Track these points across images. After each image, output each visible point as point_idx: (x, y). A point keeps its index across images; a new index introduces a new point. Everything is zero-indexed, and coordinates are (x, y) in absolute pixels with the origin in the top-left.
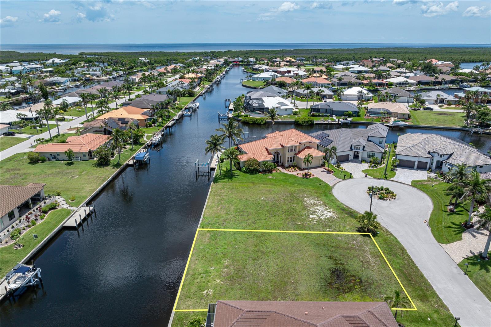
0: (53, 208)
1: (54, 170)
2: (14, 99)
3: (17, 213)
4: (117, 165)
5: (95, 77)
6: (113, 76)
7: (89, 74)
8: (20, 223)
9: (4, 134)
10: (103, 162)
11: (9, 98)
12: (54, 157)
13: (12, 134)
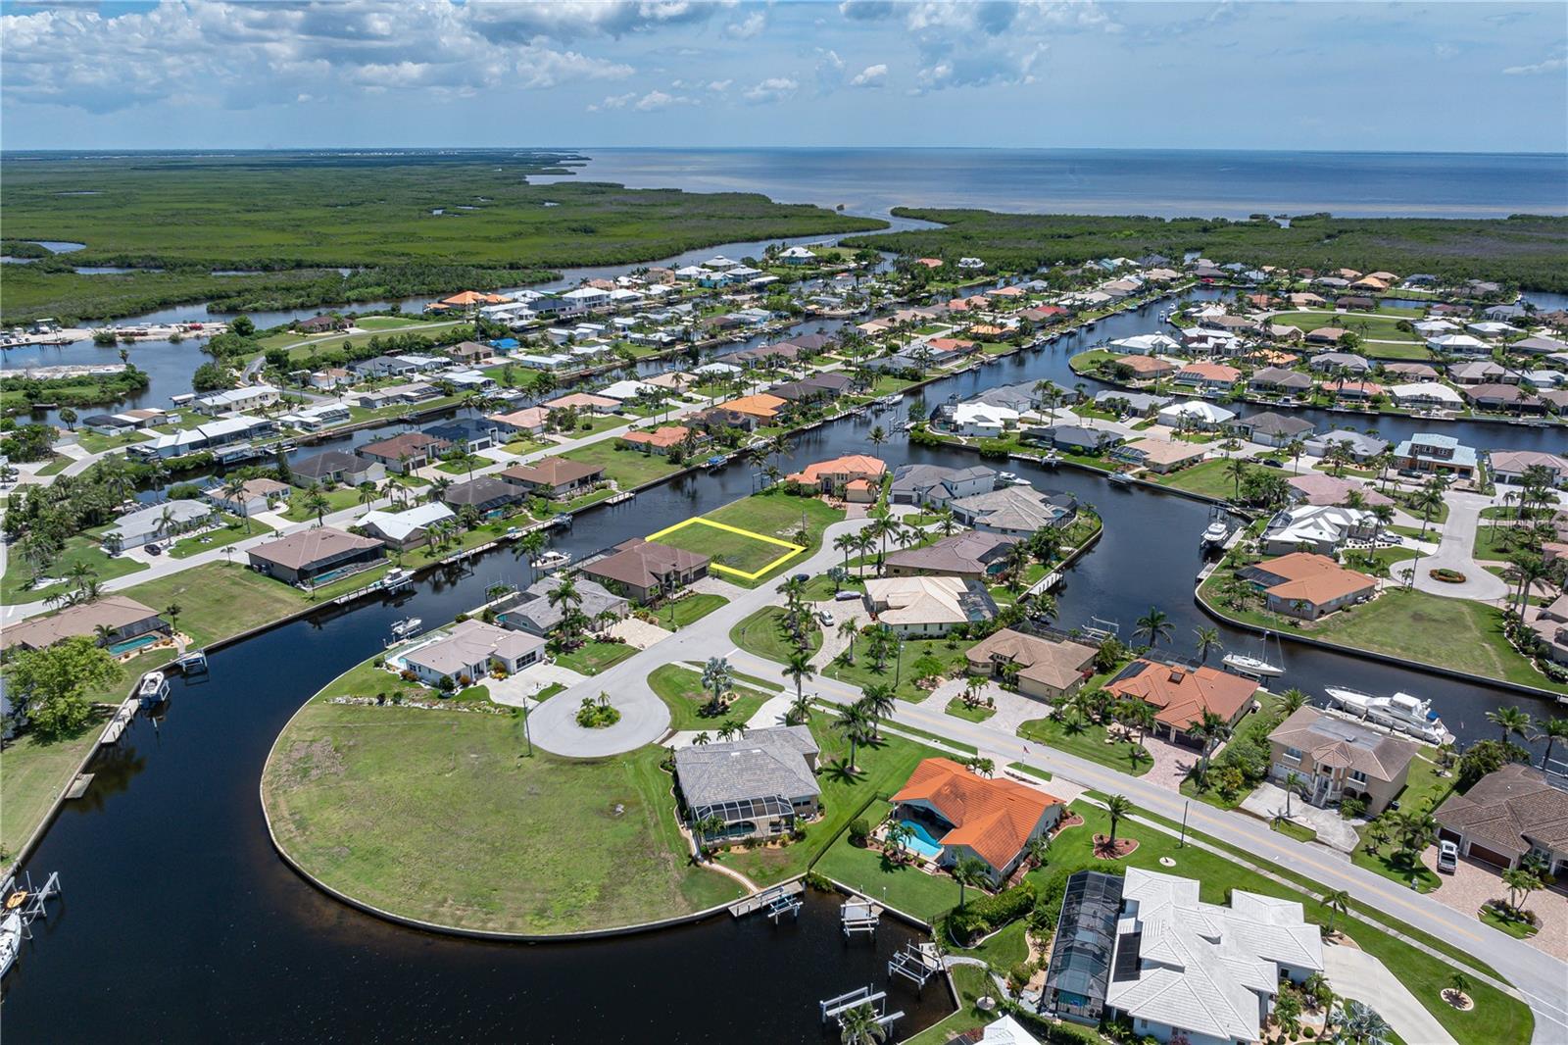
0: (604, 487)
1: (630, 460)
2: (664, 352)
3: (576, 485)
4: (686, 466)
5: (826, 310)
6: (861, 309)
7: (817, 303)
8: (576, 492)
9: (614, 412)
10: (675, 459)
11: (659, 350)
12: (637, 447)
13: (621, 413)
